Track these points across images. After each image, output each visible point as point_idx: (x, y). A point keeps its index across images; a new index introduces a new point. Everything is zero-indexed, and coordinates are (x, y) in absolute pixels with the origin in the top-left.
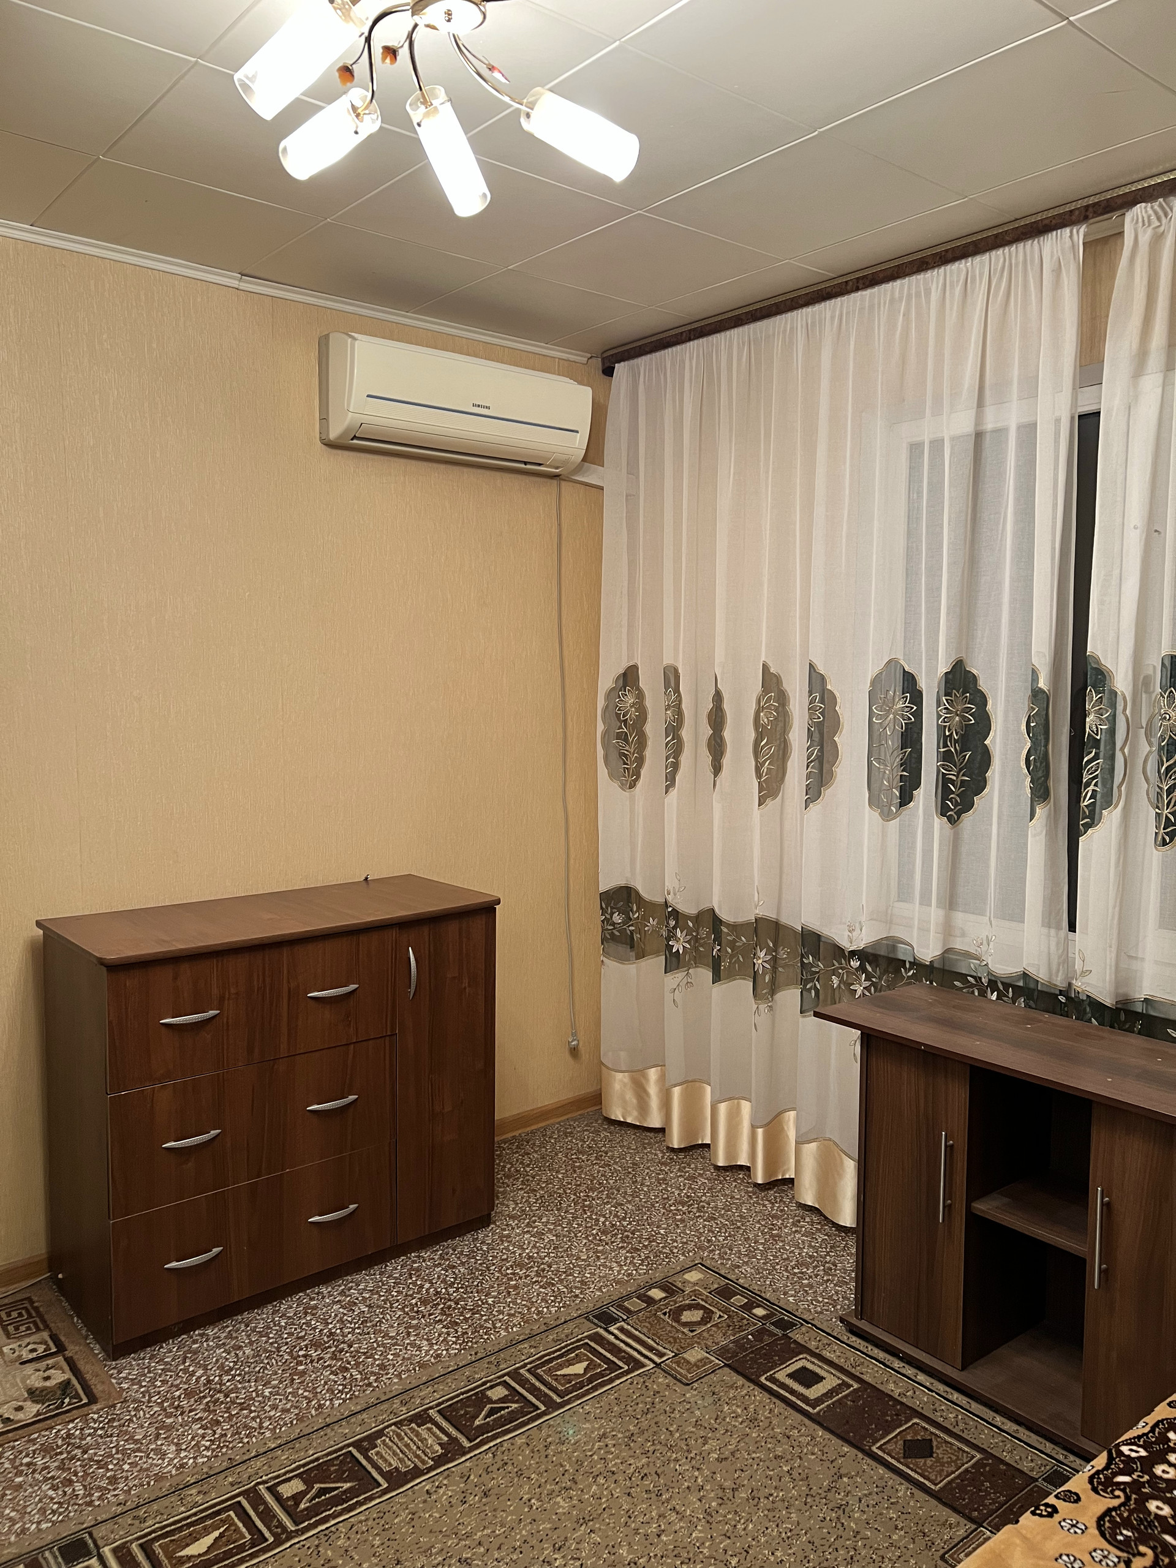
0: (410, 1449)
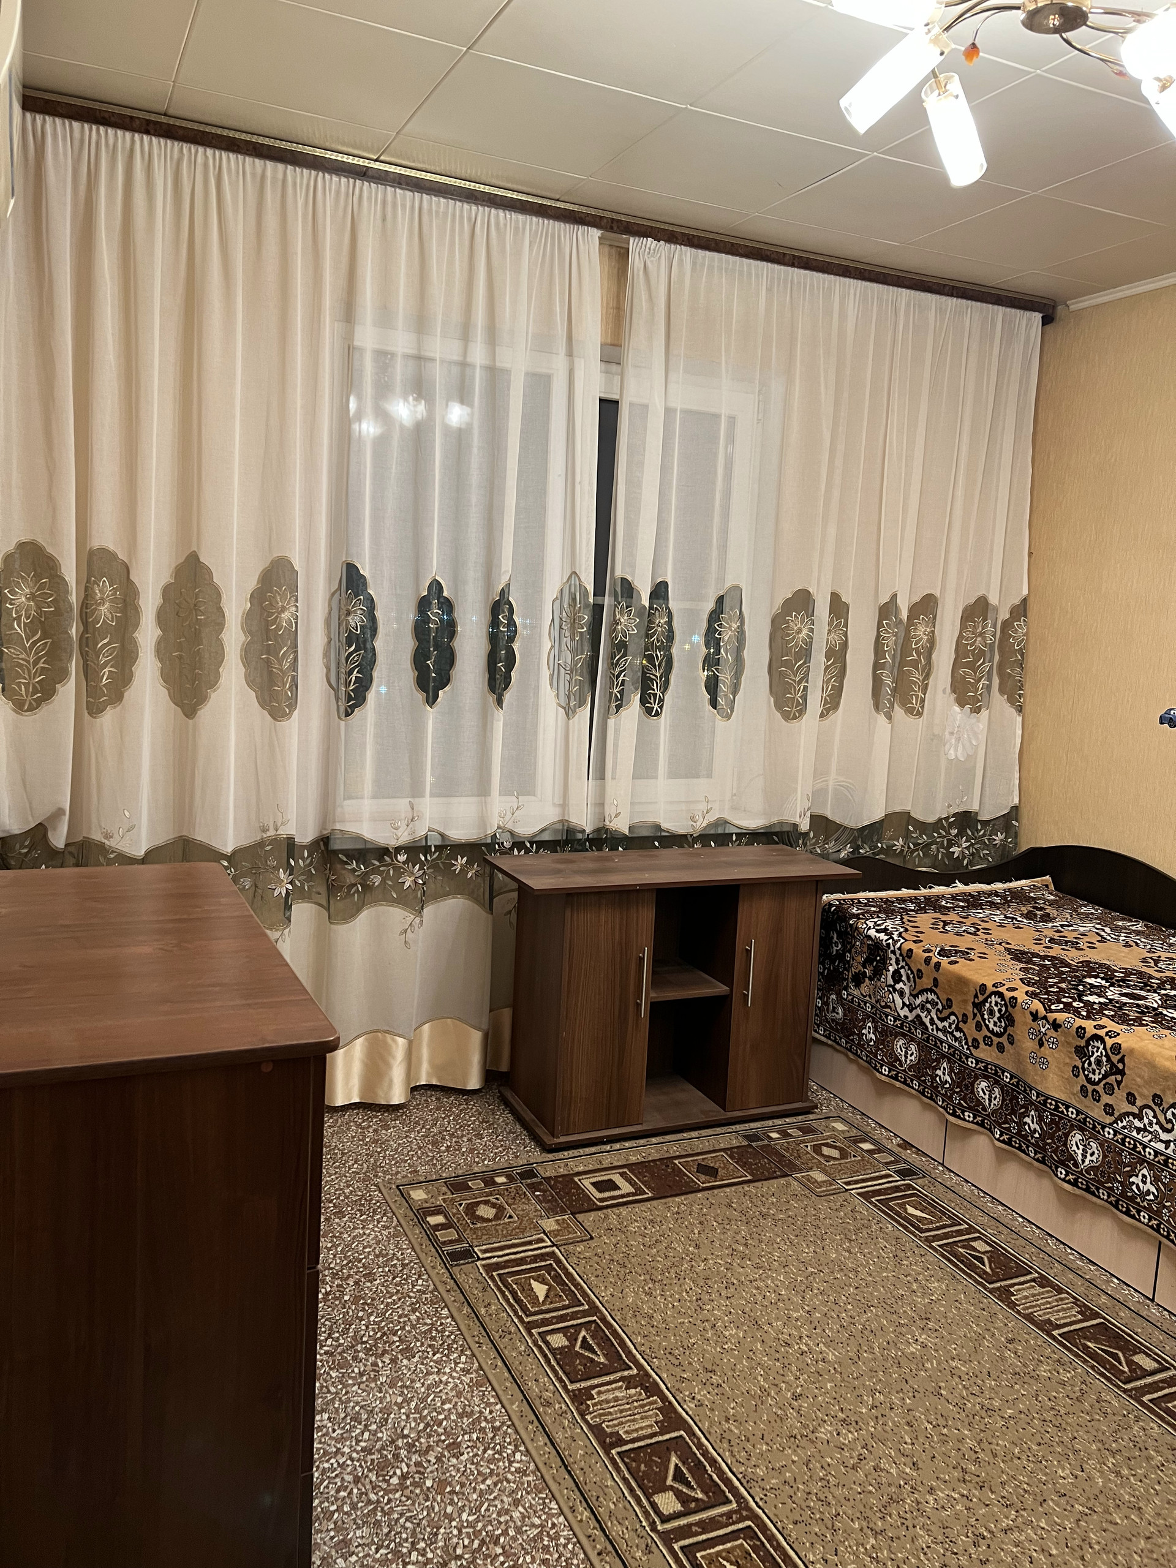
0: (626, 1410)
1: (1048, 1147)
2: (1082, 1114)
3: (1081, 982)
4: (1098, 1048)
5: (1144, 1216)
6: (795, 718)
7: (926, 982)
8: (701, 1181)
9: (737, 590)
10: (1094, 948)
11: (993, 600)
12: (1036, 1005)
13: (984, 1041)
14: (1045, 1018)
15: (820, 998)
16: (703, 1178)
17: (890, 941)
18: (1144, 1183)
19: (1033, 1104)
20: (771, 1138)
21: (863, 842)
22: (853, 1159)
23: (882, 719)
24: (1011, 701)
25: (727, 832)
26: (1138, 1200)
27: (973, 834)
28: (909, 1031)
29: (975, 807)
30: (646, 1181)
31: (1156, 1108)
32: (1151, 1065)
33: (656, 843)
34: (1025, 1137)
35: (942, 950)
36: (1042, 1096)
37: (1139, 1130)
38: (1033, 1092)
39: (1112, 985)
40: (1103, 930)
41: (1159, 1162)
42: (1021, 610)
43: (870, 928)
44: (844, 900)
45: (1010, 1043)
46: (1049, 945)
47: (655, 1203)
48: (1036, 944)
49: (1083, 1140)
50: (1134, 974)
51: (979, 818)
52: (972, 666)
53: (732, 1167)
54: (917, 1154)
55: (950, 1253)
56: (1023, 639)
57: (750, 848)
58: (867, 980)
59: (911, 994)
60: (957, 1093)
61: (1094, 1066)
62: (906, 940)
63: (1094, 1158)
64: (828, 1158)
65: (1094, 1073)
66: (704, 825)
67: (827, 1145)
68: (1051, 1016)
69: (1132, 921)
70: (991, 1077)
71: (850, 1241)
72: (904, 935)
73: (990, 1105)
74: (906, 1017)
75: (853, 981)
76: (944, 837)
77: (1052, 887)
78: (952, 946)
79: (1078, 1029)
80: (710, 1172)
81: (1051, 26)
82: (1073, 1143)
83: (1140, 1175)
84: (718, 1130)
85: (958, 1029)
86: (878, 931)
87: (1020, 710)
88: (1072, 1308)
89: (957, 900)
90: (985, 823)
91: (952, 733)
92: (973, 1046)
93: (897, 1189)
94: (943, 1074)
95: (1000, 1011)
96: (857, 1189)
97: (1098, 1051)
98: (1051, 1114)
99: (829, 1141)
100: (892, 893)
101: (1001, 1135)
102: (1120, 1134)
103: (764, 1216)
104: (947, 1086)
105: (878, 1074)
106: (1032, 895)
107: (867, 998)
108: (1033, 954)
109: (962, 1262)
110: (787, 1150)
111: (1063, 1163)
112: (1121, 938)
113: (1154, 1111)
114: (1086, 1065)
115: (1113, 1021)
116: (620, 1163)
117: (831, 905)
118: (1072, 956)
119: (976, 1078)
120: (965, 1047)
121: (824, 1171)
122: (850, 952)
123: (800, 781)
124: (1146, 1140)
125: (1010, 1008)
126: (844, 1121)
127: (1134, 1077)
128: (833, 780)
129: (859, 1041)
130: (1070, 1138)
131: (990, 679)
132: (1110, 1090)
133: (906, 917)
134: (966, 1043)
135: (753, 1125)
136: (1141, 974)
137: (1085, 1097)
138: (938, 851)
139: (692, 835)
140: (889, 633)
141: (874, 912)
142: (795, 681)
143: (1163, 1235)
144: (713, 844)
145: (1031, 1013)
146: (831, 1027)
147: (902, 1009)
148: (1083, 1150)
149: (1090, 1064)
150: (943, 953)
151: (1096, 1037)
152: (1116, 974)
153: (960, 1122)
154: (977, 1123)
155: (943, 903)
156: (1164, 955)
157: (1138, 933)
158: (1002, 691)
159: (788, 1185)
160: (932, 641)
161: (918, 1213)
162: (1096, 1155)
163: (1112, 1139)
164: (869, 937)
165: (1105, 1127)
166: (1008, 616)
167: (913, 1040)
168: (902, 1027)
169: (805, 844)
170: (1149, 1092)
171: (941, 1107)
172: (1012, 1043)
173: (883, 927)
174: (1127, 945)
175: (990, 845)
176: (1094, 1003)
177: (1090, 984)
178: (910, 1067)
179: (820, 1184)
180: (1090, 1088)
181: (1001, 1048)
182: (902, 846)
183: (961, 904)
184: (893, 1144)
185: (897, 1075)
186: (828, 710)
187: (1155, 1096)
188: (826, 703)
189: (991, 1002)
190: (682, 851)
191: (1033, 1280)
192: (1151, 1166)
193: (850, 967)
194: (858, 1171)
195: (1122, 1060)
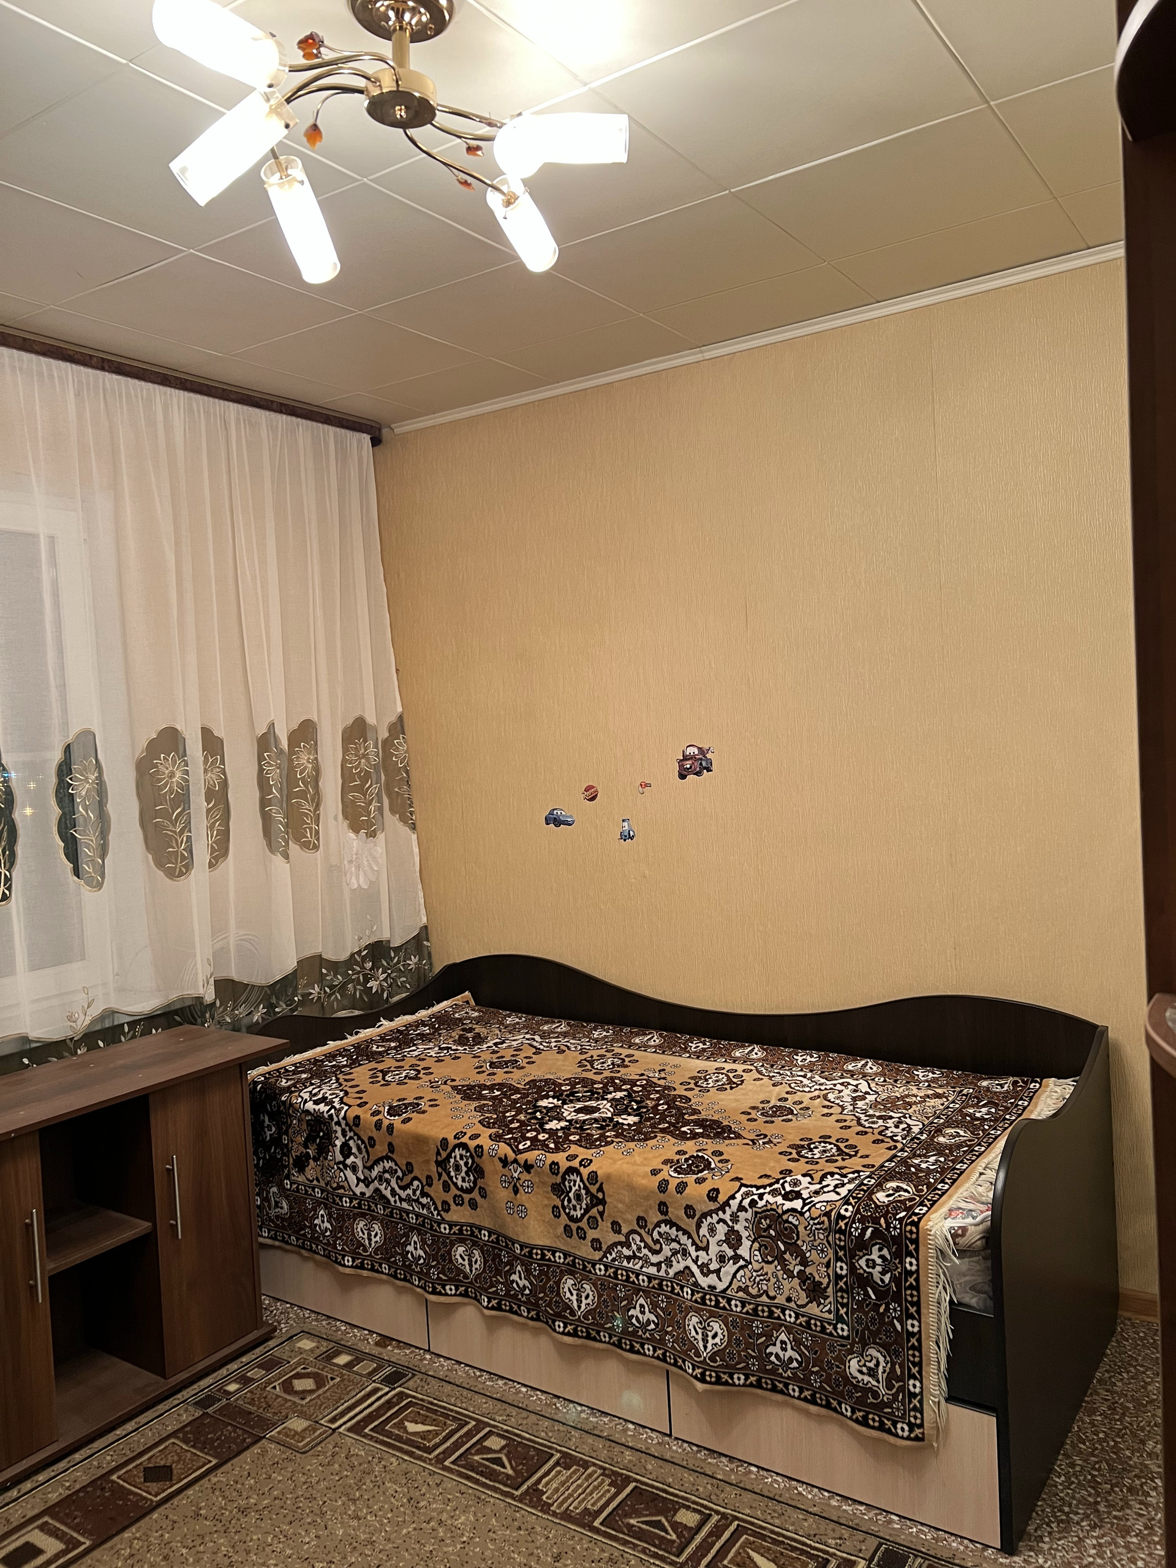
1: (541, 1302)
2: (570, 1256)
3: (537, 1108)
4: (575, 1182)
5: (648, 1349)
6: (181, 874)
7: (381, 1149)
8: (151, 1493)
9: (88, 736)
10: (533, 1062)
11: (371, 719)
12: (504, 1149)
13: (455, 1202)
14: (515, 1161)
15: (258, 1194)
16: (154, 1487)
17: (333, 1111)
18: (643, 1313)
19: (518, 1258)
20: (228, 1393)
21: (278, 999)
22: (331, 1383)
23: (278, 859)
24: (403, 820)
25: (116, 1023)
26: (640, 1333)
27: (388, 964)
28: (369, 1209)
29: (385, 935)
30: (78, 1525)
31: (642, 1231)
32: (631, 1187)
33: (26, 1061)
34: (515, 1296)
35: (391, 1107)
36: (526, 1247)
37: (629, 1258)
38: (516, 1245)
39: (564, 1103)
40: (534, 1039)
41: (653, 1287)
42: (398, 727)
43: (306, 1100)
44: (269, 1073)
45: (482, 1197)
46: (492, 1071)
47: (96, 1554)
48: (478, 1073)
49: (575, 1284)
50: (578, 1083)
51: (392, 946)
52: (360, 789)
53: (189, 1455)
54: (399, 1347)
55: (468, 1468)
56: (405, 757)
57: (147, 1039)
58: (311, 1161)
59: (365, 1167)
60: (434, 1267)
61: (574, 1202)
62: (350, 1106)
63: (589, 1301)
64: (303, 1394)
65: (575, 1210)
66: (87, 1022)
67: (298, 1376)
68: (522, 1158)
69: (554, 1022)
70: (468, 1239)
71: (354, 1501)
72: (345, 1100)
73: (471, 1271)
74: (363, 1194)
75: (295, 1166)
76: (359, 973)
77: (472, 1003)
78: (399, 1100)
79: (551, 1165)
80: (159, 1474)
81: (398, 117)
82: (566, 1289)
83: (638, 1306)
84: (161, 1408)
85: (424, 1194)
86: (316, 1103)
87: (413, 827)
88: (603, 1481)
89: (388, 1040)
90: (397, 950)
91: (350, 862)
92: (443, 1210)
93: (389, 1404)
94: (415, 1249)
95: (466, 1164)
96: (345, 1423)
97: (575, 1185)
98: (539, 1265)
99: (299, 1369)
100: (319, 1050)
101: (489, 1302)
102: (611, 1267)
103: (243, 1511)
104: (422, 1261)
105: (341, 1268)
106: (457, 1015)
107: (315, 1182)
108: (480, 1086)
109: (481, 1474)
110: (252, 1402)
111: (559, 1316)
112: (553, 1044)
113: (640, 1234)
114: (566, 1203)
115: (581, 1146)
116: (36, 1511)
117: (255, 1083)
118: (518, 1078)
119: (452, 1244)
120: (435, 1213)
121: (302, 1415)
122: (286, 1133)
123: (198, 946)
124: (637, 1267)
125: (476, 1159)
126: (310, 1334)
127: (617, 1205)
128: (233, 935)
129: (313, 1234)
130: (562, 1286)
131: (380, 801)
132: (594, 1223)
133: (341, 1076)
134: (436, 1209)
135: (203, 1383)
136: (584, 1081)
137: (571, 1237)
138: (355, 989)
139: (71, 1039)
140: (271, 765)
141: (306, 1079)
142: (175, 832)
143: (670, 1364)
144: (101, 1044)
145: (500, 1159)
146: (277, 1226)
147: (357, 1186)
148: (577, 1295)
149: (569, 1201)
150: (393, 1111)
151: (571, 1170)
152: (563, 1088)
153: (442, 1299)
154: (461, 1295)
155: (375, 1048)
156: (595, 1053)
157: (565, 1035)
158: (393, 811)
159: (264, 1452)
160: (317, 769)
161: (420, 1428)
162: (591, 1297)
163: (604, 1275)
164: (307, 1112)
165: (596, 1264)
166: (387, 735)
167: (374, 1218)
168: (360, 1207)
169: (212, 1017)
170: (632, 1217)
171: (418, 1286)
172: (484, 1196)
173: (320, 1096)
174: (561, 1052)
175: (407, 972)
176: (557, 1129)
177: (545, 1107)
178: (377, 1250)
179: (301, 1435)
180: (574, 1226)
181: (473, 1205)
182: (319, 993)
183: (393, 1044)
184: (369, 1345)
185: (362, 1263)
186: (217, 859)
187: (639, 1219)
188: (213, 850)
189: (455, 1157)
190: (64, 1063)
191: (557, 1464)
192: (647, 1294)
193: (289, 1151)
194: (340, 1399)
195: (600, 1189)
